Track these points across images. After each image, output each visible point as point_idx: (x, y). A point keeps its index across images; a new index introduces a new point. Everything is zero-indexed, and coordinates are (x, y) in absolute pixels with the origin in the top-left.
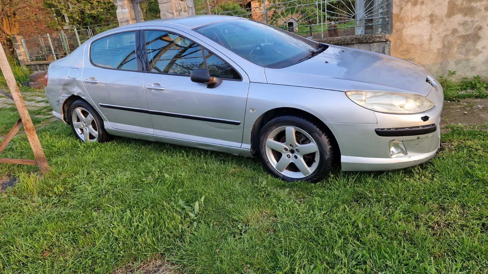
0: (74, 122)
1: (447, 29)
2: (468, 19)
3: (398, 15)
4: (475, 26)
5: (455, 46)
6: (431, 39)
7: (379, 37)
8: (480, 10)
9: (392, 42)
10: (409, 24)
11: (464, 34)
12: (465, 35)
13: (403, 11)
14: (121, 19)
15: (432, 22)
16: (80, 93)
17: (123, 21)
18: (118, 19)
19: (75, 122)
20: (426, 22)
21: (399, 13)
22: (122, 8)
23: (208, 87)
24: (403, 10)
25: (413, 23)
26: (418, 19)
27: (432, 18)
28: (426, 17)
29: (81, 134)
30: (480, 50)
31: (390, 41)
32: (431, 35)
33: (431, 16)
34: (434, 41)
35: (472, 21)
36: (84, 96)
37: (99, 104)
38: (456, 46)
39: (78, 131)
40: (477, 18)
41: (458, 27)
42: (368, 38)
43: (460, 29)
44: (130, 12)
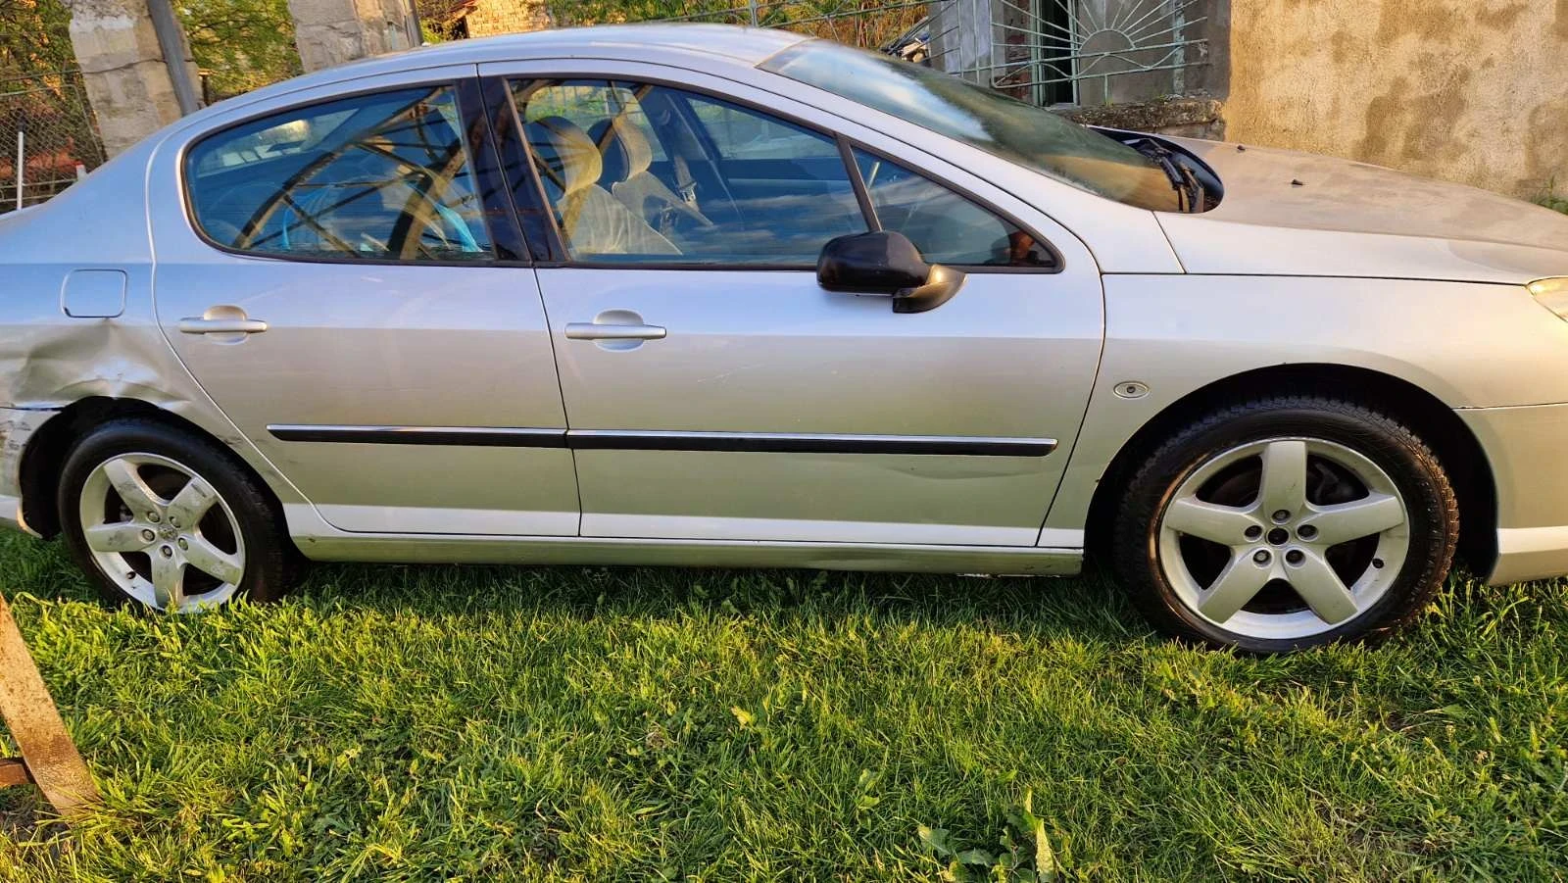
0: (92, 524)
1: (1381, 79)
2: (1433, 46)
3: (1244, 36)
4: (1451, 67)
5: (1398, 131)
6: (1334, 112)
7: (1189, 110)
8: (1464, 21)
9: (1228, 124)
10: (1277, 64)
11: (1423, 93)
12: (1425, 98)
13: (1261, 22)
14: (94, 59)
15: (1339, 57)
16: (145, 387)
17: (108, 67)
18: (78, 61)
19: (95, 528)
20: (1324, 57)
21: (1248, 29)
22: (101, 15)
23: (896, 310)
24: (1260, 20)
25: (1290, 60)
26: (1303, 48)
27: (1341, 45)
28: (1323, 42)
29: (133, 575)
30: (1464, 140)
31: (1223, 122)
32: (1336, 101)
33: (1339, 38)
34: (1343, 117)
35: (1443, 55)
36: (170, 397)
37: (269, 428)
38: (1401, 134)
39: (116, 568)
40: (1456, 46)
41: (1407, 72)
42: (1151, 114)
43: (1414, 79)
44: (138, 27)
